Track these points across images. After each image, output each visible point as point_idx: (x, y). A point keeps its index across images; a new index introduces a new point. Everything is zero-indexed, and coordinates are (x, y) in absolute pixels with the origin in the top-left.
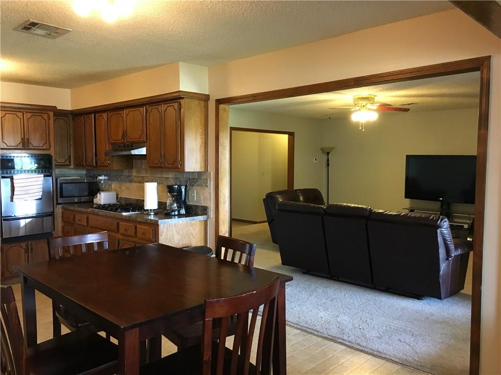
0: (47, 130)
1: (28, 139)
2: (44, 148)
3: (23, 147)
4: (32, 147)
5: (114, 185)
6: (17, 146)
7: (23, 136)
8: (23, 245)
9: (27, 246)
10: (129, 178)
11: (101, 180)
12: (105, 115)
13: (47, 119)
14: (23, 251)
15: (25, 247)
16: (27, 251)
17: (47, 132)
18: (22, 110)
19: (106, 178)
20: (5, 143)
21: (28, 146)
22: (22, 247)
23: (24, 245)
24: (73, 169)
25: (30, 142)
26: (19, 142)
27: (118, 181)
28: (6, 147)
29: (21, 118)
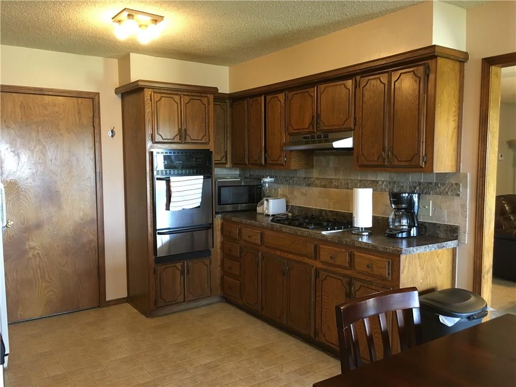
0: (207, 118)
1: (185, 130)
2: (203, 141)
3: (180, 140)
4: (190, 141)
5: (281, 189)
6: (174, 139)
7: (180, 127)
8: (179, 265)
9: (183, 266)
10: (306, 180)
11: (266, 182)
12: (281, 96)
13: (206, 104)
14: (178, 273)
15: (180, 268)
16: (182, 273)
17: (207, 120)
18: (179, 93)
19: (272, 179)
20: (161, 136)
21: (185, 139)
22: (178, 269)
24: (229, 168)
25: (188, 134)
26: (176, 134)
27: (289, 184)
28: (161, 140)
29: (179, 102)
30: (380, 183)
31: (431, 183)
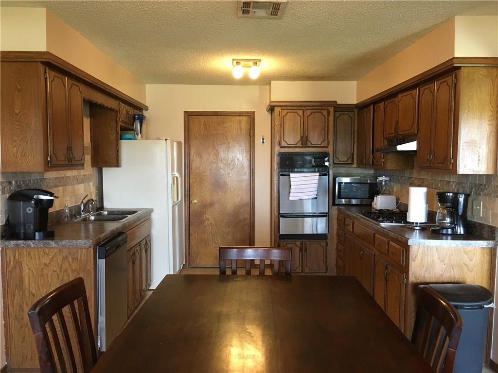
0: (326, 126)
1: (307, 137)
2: (322, 145)
3: (302, 145)
4: (310, 145)
5: (396, 187)
6: (297, 144)
7: (302, 135)
9: (302, 245)
10: (410, 180)
11: (381, 181)
12: (381, 105)
13: (326, 115)
14: (298, 249)
15: (299, 246)
16: (301, 250)
17: (326, 128)
18: (303, 108)
19: (388, 179)
20: (286, 142)
21: (307, 144)
22: (297, 246)
23: (299, 244)
25: (309, 139)
26: (298, 140)
27: (400, 183)
28: (286, 145)
29: (302, 115)
30: (452, 183)
31: (481, 185)
